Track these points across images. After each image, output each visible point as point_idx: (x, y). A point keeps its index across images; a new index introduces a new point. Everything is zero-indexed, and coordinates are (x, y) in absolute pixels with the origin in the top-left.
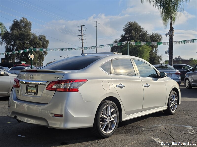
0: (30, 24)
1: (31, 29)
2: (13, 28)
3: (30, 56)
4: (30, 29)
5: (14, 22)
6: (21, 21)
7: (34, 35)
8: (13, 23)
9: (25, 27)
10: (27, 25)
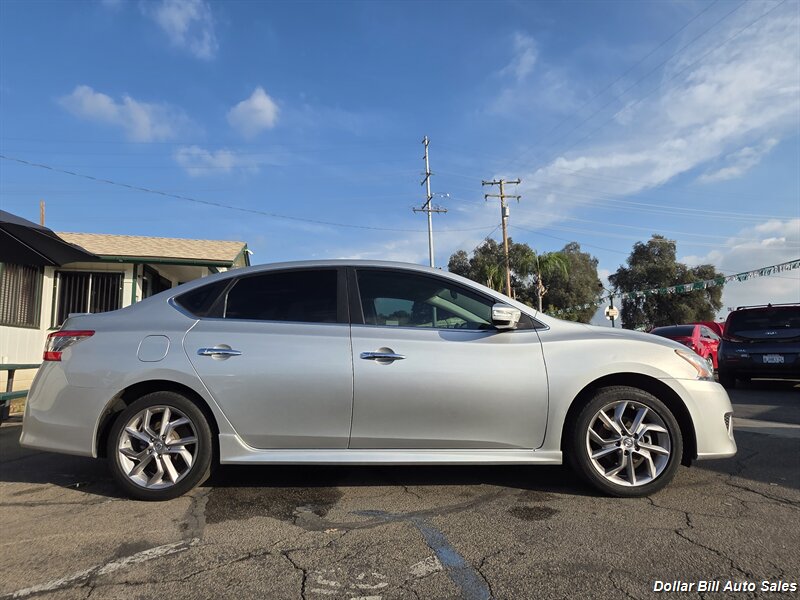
0: (672, 246)
1: (676, 255)
2: (633, 261)
3: (608, 313)
4: (672, 257)
5: (636, 247)
6: (651, 244)
7: (683, 268)
8: (633, 251)
9: (660, 254)
10: (666, 249)
